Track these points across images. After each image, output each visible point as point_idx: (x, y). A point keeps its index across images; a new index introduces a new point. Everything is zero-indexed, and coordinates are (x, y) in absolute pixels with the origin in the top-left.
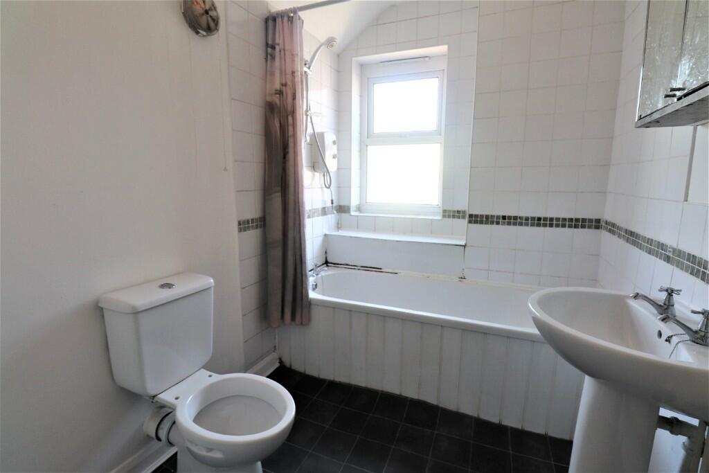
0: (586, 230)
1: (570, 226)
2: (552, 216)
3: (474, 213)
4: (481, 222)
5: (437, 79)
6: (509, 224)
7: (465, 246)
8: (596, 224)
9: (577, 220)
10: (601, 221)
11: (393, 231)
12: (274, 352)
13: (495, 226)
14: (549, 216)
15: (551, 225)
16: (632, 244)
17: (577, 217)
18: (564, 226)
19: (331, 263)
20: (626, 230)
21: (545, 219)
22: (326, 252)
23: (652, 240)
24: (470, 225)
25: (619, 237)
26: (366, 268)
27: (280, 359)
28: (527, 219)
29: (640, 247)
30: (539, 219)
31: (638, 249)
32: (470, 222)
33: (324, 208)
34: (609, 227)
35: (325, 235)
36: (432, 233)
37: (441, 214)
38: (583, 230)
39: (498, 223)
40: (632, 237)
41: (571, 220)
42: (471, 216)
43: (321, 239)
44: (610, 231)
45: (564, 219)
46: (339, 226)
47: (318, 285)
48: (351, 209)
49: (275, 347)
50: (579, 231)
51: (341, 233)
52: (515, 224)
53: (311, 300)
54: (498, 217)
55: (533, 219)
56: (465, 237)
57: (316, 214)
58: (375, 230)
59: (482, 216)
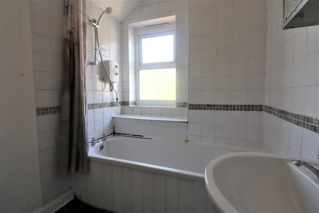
0: (254, 112)
1: (245, 110)
2: (234, 104)
3: (192, 103)
4: (196, 109)
5: (173, 35)
6: (211, 109)
7: (187, 122)
8: (260, 108)
9: (249, 106)
10: (263, 106)
11: (151, 115)
12: (70, 190)
13: (203, 111)
14: (233, 104)
15: (234, 110)
16: (284, 119)
17: (249, 104)
18: (242, 110)
19: (117, 133)
20: (279, 110)
21: (231, 106)
22: (114, 127)
23: (299, 115)
24: (190, 110)
25: (274, 115)
26: (135, 136)
27: (75, 194)
28: (221, 106)
29: (290, 121)
30: (228, 106)
31: (288, 122)
32: (190, 109)
33: (112, 103)
34: (267, 109)
35: (113, 118)
36: (171, 116)
37: (176, 105)
38: (253, 112)
39: (205, 109)
40: (284, 115)
41: (245, 106)
42: (190, 105)
43: (110, 120)
44: (268, 112)
45: (242, 106)
46: (122, 113)
47: (104, 147)
48: (130, 104)
49: (71, 187)
50: (251, 112)
51: (123, 116)
52: (214, 109)
53: (89, 157)
54: (205, 105)
55: (224, 106)
56: (187, 118)
57: (106, 106)
58: (142, 115)
59: (196, 105)
